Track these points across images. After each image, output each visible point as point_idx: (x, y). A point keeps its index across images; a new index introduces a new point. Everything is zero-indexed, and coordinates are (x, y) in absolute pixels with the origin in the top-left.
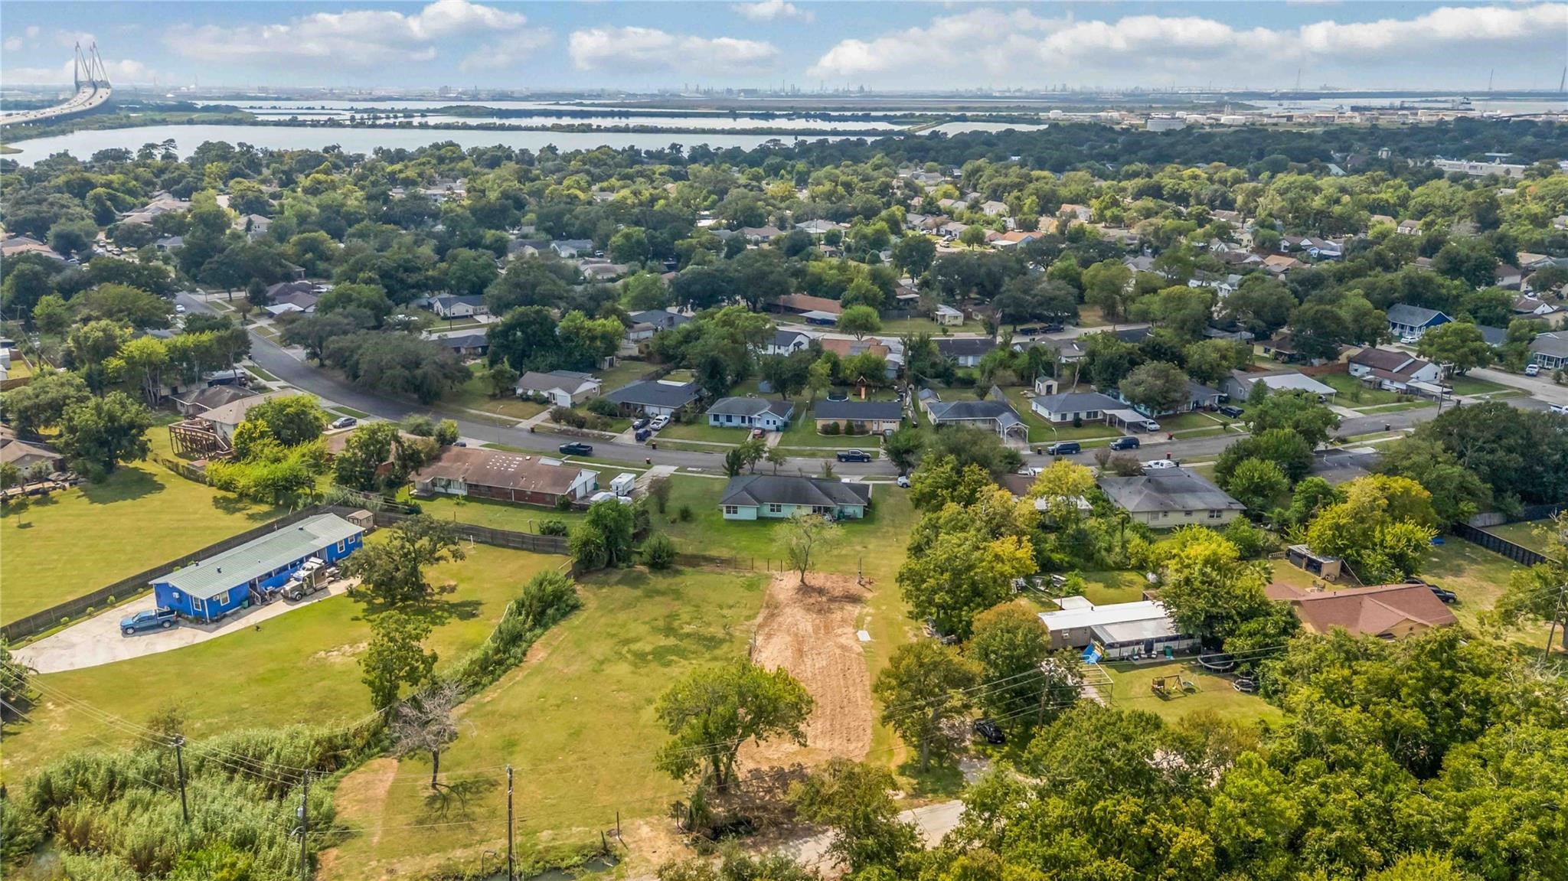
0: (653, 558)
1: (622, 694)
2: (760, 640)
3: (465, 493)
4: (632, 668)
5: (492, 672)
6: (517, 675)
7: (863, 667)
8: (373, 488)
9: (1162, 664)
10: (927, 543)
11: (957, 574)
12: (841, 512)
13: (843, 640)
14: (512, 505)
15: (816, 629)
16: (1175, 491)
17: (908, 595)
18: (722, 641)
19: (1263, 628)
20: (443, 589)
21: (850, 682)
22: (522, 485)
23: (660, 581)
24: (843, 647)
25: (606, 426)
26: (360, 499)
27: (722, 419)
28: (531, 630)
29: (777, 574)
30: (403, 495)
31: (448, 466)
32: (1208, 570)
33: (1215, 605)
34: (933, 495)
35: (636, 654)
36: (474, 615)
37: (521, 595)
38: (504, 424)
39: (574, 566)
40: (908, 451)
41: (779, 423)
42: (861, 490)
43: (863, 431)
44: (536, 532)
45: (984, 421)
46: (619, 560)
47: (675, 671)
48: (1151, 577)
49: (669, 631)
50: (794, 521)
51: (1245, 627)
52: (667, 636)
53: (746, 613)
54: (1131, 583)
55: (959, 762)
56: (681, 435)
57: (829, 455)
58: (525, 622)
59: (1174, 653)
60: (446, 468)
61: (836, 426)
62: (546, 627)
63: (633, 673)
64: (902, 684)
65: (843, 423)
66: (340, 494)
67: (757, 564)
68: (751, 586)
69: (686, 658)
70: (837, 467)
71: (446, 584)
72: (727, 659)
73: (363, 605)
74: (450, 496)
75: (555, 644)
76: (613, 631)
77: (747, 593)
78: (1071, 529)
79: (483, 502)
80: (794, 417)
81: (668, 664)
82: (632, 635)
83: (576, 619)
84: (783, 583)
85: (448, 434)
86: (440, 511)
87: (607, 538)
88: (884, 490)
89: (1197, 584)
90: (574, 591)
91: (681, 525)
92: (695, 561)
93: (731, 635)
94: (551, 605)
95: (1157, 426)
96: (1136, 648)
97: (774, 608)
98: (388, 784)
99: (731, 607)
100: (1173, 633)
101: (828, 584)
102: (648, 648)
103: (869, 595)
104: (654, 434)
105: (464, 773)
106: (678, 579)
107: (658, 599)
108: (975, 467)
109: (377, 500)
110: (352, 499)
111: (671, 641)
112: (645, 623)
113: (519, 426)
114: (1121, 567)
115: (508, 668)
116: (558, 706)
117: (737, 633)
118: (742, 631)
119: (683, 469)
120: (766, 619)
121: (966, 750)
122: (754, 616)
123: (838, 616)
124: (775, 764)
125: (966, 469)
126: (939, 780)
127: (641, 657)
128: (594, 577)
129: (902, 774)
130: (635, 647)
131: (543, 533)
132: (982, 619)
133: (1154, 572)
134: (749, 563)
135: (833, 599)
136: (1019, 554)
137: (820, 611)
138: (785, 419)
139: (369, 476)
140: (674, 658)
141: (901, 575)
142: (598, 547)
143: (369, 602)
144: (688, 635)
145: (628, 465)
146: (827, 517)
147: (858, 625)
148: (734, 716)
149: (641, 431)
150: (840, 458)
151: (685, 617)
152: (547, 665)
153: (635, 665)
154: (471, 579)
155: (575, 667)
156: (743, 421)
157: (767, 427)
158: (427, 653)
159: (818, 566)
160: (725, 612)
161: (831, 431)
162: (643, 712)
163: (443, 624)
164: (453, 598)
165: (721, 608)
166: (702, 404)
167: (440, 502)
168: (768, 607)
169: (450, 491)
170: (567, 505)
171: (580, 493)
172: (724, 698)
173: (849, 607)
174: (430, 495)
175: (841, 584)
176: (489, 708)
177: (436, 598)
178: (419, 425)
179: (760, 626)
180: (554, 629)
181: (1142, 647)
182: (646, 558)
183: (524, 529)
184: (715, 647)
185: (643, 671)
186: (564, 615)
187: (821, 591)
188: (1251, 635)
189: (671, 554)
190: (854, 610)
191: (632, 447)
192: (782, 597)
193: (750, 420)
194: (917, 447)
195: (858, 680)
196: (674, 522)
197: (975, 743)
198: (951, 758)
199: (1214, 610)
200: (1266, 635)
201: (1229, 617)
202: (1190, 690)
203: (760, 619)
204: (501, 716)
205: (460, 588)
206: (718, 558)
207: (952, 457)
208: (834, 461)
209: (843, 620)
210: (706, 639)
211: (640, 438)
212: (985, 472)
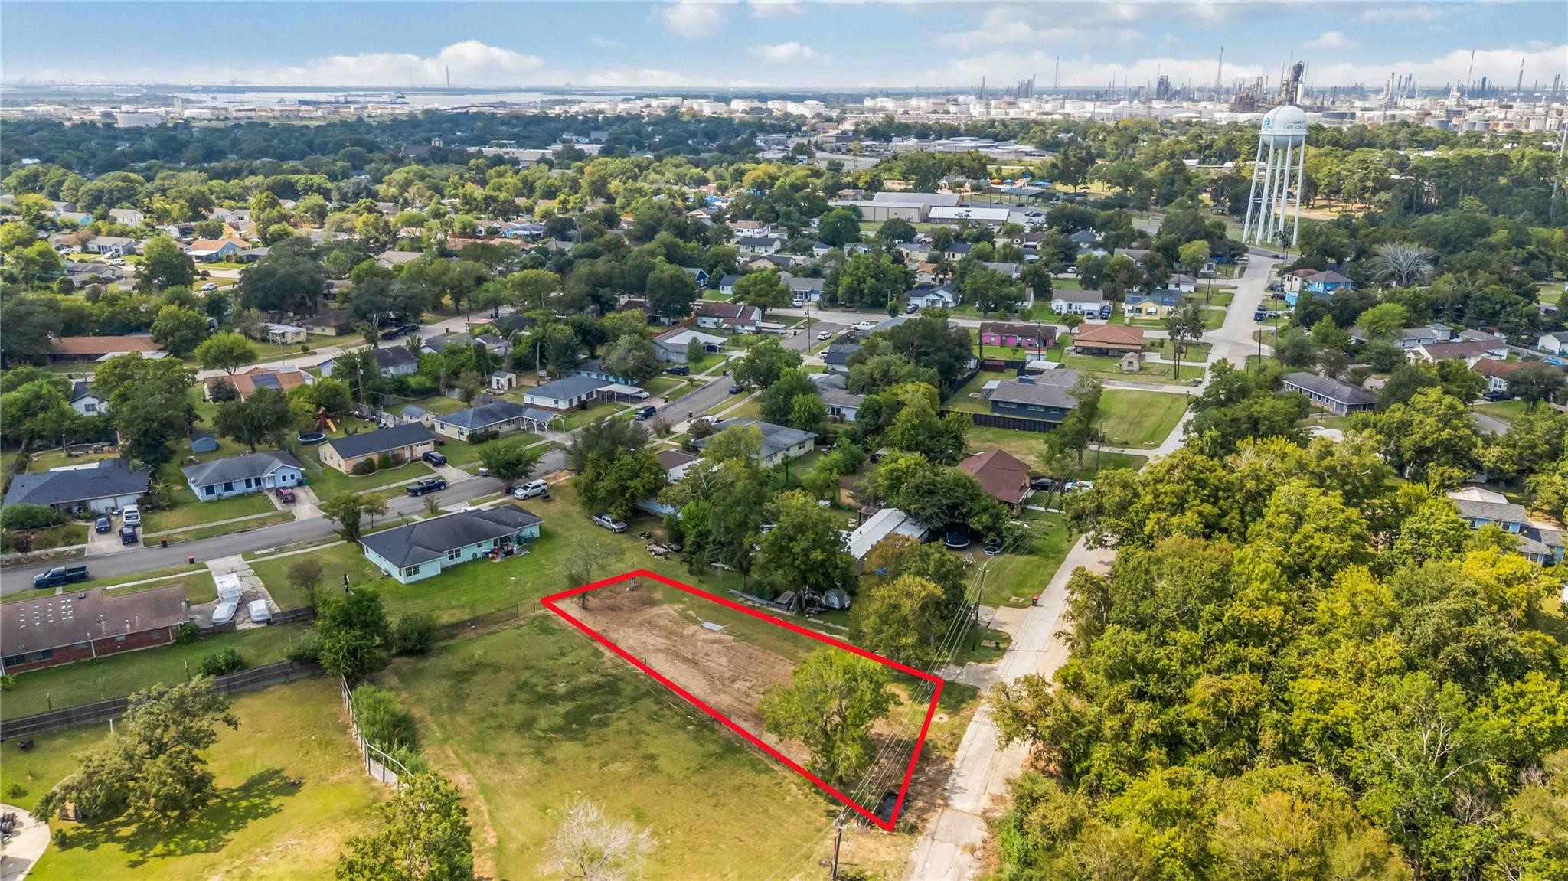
3: (3, 673)
7: (757, 648)
12: (519, 536)
13: (704, 637)
18: (612, 683)
21: (769, 663)
23: (447, 664)
24: (716, 642)
27: (219, 490)
35: (557, 730)
41: (298, 476)
43: (398, 461)
45: (508, 423)
48: (823, 503)
49: (547, 698)
52: (554, 703)
53: (585, 653)
56: (174, 522)
57: (393, 493)
61: (370, 462)
63: (587, 746)
65: (375, 457)
72: (646, 695)
77: (553, 637)
79: (45, 674)
92: (443, 633)
93: (610, 675)
95: (648, 393)
99: (562, 655)
101: (608, 602)
102: (558, 720)
104: (137, 530)
111: (567, 705)
112: (508, 703)
117: (613, 672)
118: (613, 668)
119: (250, 555)
123: (663, 622)
130: (543, 725)
140: (597, 716)
144: (572, 693)
146: (513, 545)
147: (693, 621)
150: (415, 492)
156: (249, 485)
157: (284, 484)
161: (370, 470)
170: (194, 634)
173: (659, 611)
175: (617, 596)
176: (511, 846)
184: (616, 690)
190: (667, 612)
193: (258, 482)
195: (772, 659)
203: (608, 652)
206: (462, 621)
210: (593, 688)
211: (125, 541)
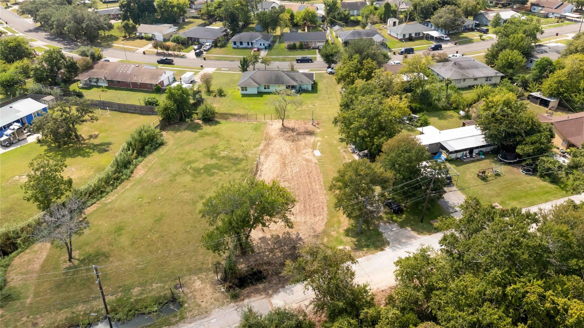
0: (203, 115)
1: (186, 194)
2: (262, 158)
3: (107, 85)
4: (192, 178)
5: (112, 185)
6: (127, 185)
7: (319, 170)
8: (56, 84)
9: (479, 160)
10: (352, 102)
11: (371, 118)
12: (300, 88)
13: (307, 156)
14: (131, 90)
15: (292, 151)
16: (468, 68)
17: (342, 131)
18: (242, 160)
19: (540, 140)
20: (91, 137)
21: (312, 180)
22: (135, 80)
23: (207, 128)
24: (307, 160)
25: (180, 50)
26: (48, 90)
27: (238, 44)
28: (136, 158)
29: (269, 122)
30: (73, 87)
31: (98, 72)
32: (505, 108)
33: (512, 128)
34: (348, 76)
35: (195, 170)
36: (106, 151)
37: (129, 139)
38: (130, 50)
39: (160, 121)
40: (332, 55)
41: (266, 45)
42: (310, 76)
43: (308, 47)
44: (143, 104)
46: (186, 117)
47: (216, 178)
48: (462, 113)
49: (213, 155)
50: (277, 93)
51: (528, 139)
52: (212, 158)
53: (254, 143)
54: (452, 116)
55: (378, 226)
56: (217, 52)
57: (292, 60)
58: (132, 155)
59: (485, 154)
60: (96, 72)
61: (294, 45)
62: (144, 156)
63: (193, 181)
64: (346, 186)
65: (298, 44)
66: (37, 87)
67: (258, 116)
68: (256, 129)
69: (222, 171)
70: (297, 66)
71: (93, 134)
72: (245, 170)
73: (46, 147)
74: (98, 87)
75: (149, 165)
76: (182, 156)
77: (254, 133)
78: (419, 91)
79: (116, 89)
80: (274, 42)
81: (212, 175)
82: (192, 158)
83: (162, 151)
84: (273, 126)
85: (96, 54)
86: (92, 95)
87: (178, 106)
88: (321, 76)
89: (499, 117)
90: (162, 135)
91: (218, 97)
92: (226, 116)
93: (246, 156)
94: (147, 144)
95: (449, 38)
96: (465, 153)
97: (269, 140)
98: (41, 261)
99: (245, 141)
100: (485, 143)
101: (296, 126)
102: (202, 166)
103: (318, 131)
104: (204, 53)
105: (89, 250)
106: (218, 126)
107: (207, 138)
108: (369, 60)
109: (57, 90)
110: (43, 90)
111: (214, 161)
112: (199, 151)
113: (137, 51)
114: (445, 109)
115: (123, 181)
116: (149, 203)
117: (250, 155)
118: (252, 154)
119: (219, 69)
120: (265, 146)
121: (381, 218)
122: (258, 145)
123: (302, 143)
124: (274, 233)
125: (365, 61)
126: (369, 238)
127: (197, 171)
128: (172, 127)
129: (347, 235)
130: (194, 165)
131: (146, 104)
132: (388, 144)
133: (463, 110)
134: (255, 116)
135: (299, 134)
136: (402, 105)
137: (293, 141)
138: (269, 42)
139: (54, 77)
140: (216, 171)
141: (335, 119)
142: (173, 111)
143: (49, 146)
144: (223, 157)
145: (190, 68)
146: (293, 91)
147: (314, 148)
148: (248, 214)
149: (197, 51)
150: (298, 61)
151: (222, 147)
152: (144, 178)
153: (194, 176)
154: (107, 130)
155: (160, 179)
156: (248, 45)
157: (260, 47)
158: (66, 178)
159: (291, 117)
160: (243, 143)
161: (292, 48)
162: (198, 204)
163: (89, 156)
164: (96, 141)
165: (241, 141)
166: (227, 37)
167: (94, 90)
168: (266, 140)
169: (99, 84)
170: (159, 89)
171: (166, 83)
172: (241, 204)
173: (308, 138)
174: (89, 86)
175: (303, 125)
176: (109, 206)
177: (86, 142)
178: (84, 52)
179: (262, 151)
180: (150, 157)
181: (468, 152)
182: (200, 116)
183: (137, 103)
184: (238, 164)
185: (199, 179)
186: (156, 149)
187: (293, 130)
188: (532, 143)
189: (213, 113)
190: (311, 139)
191: (194, 59)
192: (273, 134)
193: (252, 44)
194: (336, 53)
195: (316, 179)
196: (215, 96)
197: (386, 213)
198: (375, 225)
199: (511, 131)
200: (541, 143)
201: (520, 134)
202: (498, 175)
203: (261, 147)
204: (116, 211)
205: (100, 136)
206: (238, 114)
207: (357, 56)
208: (295, 63)
209: (306, 145)
210: (233, 159)
211: (198, 55)
212: (374, 63)
